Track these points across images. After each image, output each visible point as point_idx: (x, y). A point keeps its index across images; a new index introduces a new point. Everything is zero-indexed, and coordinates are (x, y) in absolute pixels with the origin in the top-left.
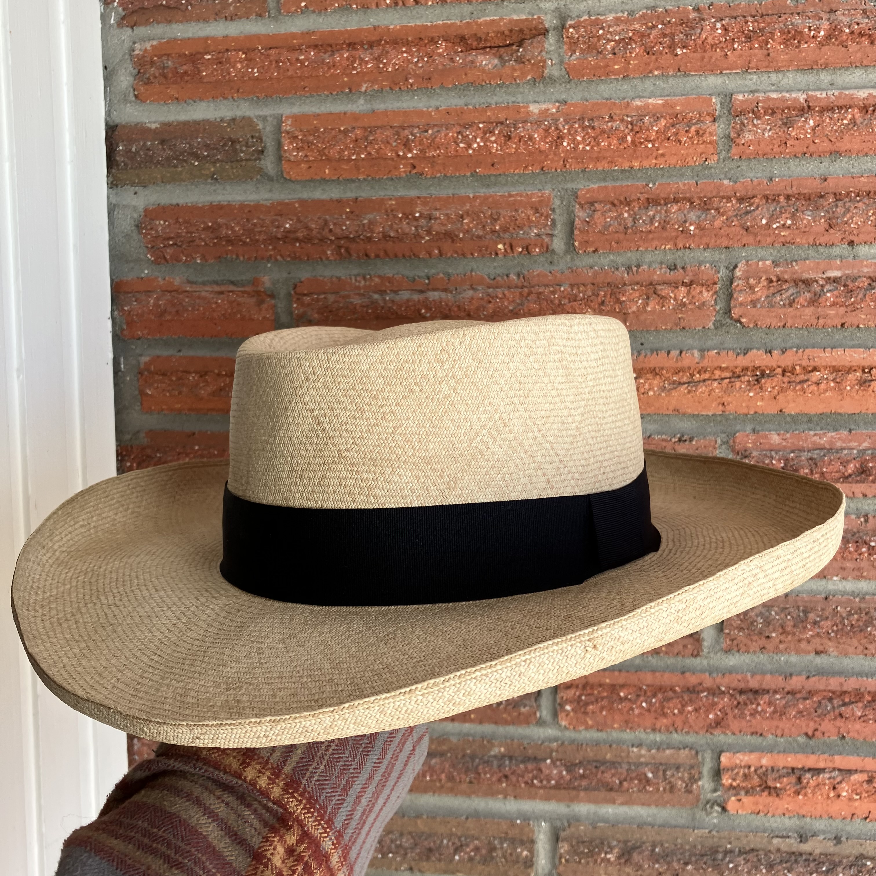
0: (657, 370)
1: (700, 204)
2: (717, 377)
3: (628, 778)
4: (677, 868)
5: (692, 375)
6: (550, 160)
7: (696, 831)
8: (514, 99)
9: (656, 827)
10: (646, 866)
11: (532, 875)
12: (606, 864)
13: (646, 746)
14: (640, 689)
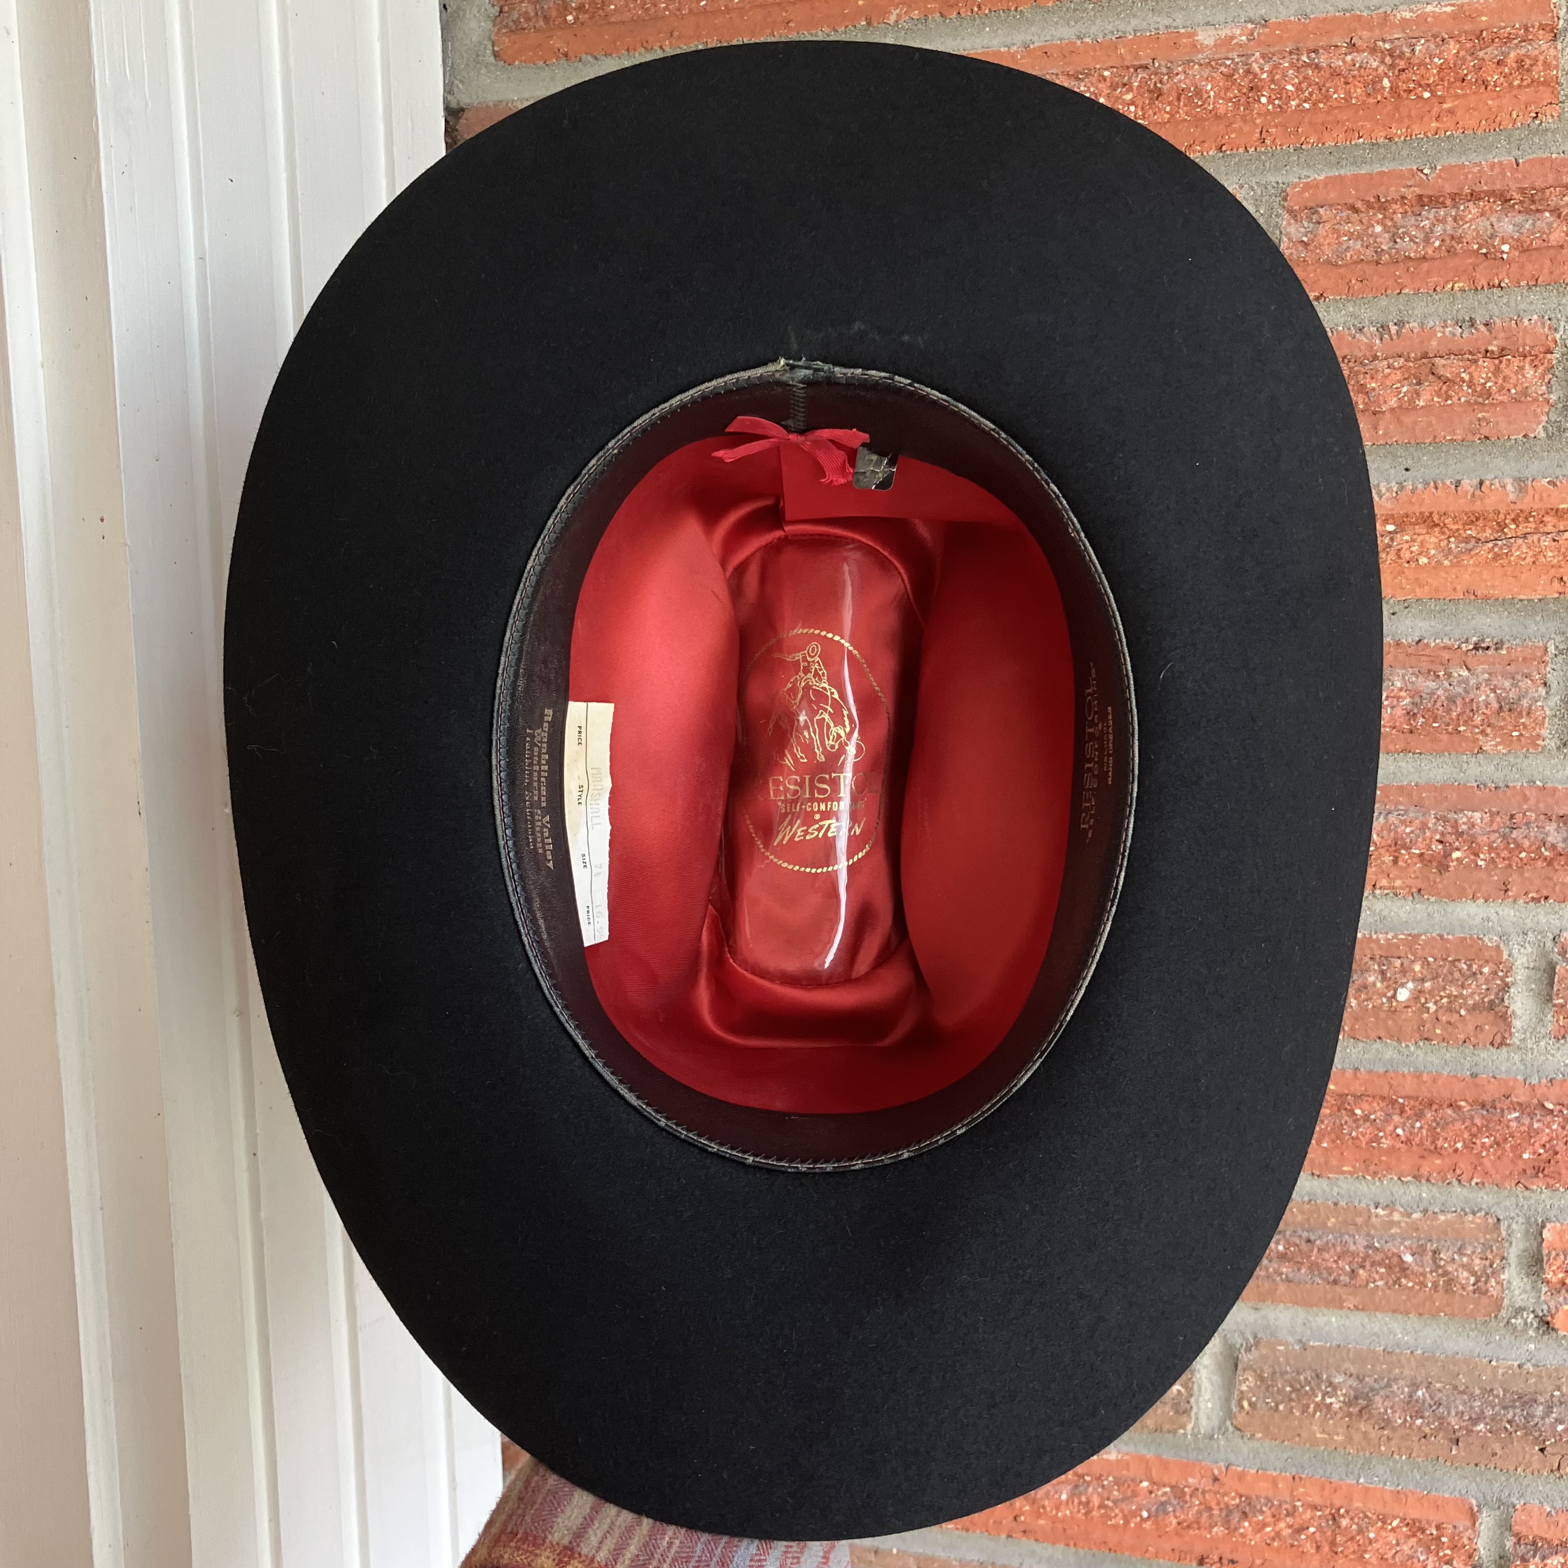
0: (1436, 518)
1: (1521, 202)
2: (1549, 528)
3: (1368, 1264)
4: (1457, 1427)
5: (1502, 526)
6: (1234, 131)
7: (1494, 1363)
8: (1168, 21)
9: (1419, 1352)
10: (1399, 1421)
11: (1189, 1427)
12: (1324, 1413)
13: (1402, 1207)
14: (1393, 1104)
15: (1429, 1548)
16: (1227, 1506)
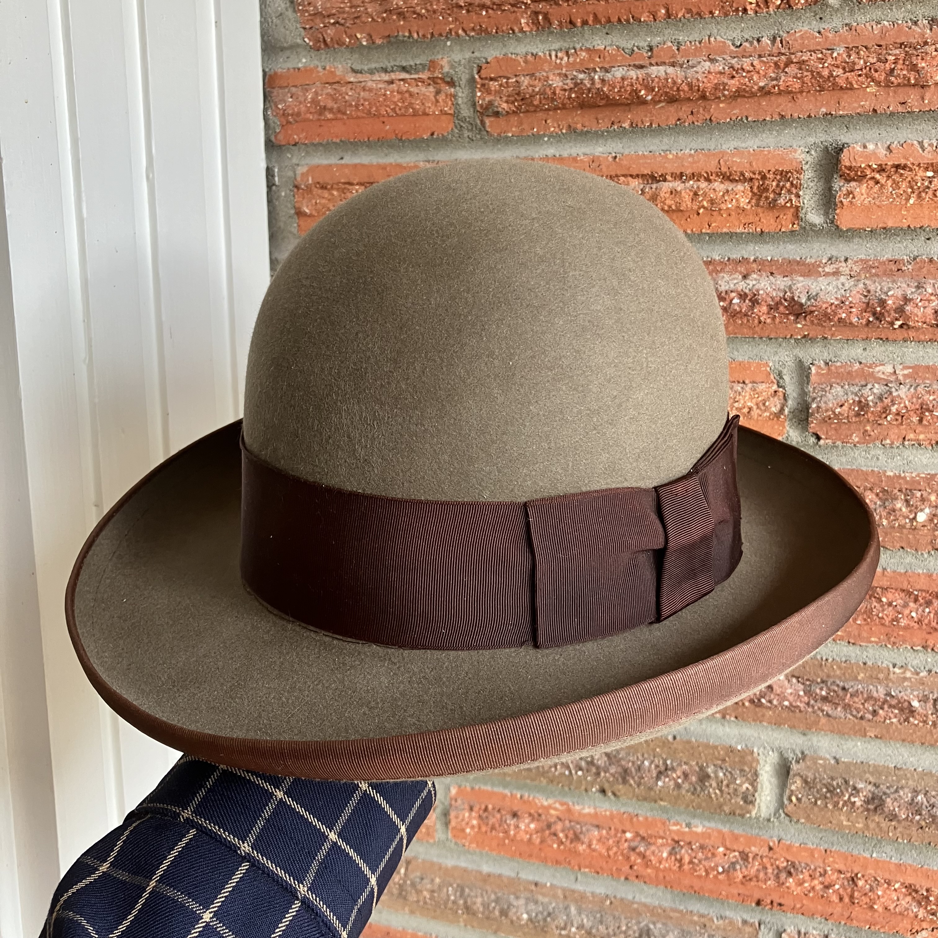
9: (920, 769)
10: (904, 817)
11: (753, 814)
12: (849, 808)
13: (913, 668)
14: (910, 595)
15: (920, 904)
16: (778, 867)
